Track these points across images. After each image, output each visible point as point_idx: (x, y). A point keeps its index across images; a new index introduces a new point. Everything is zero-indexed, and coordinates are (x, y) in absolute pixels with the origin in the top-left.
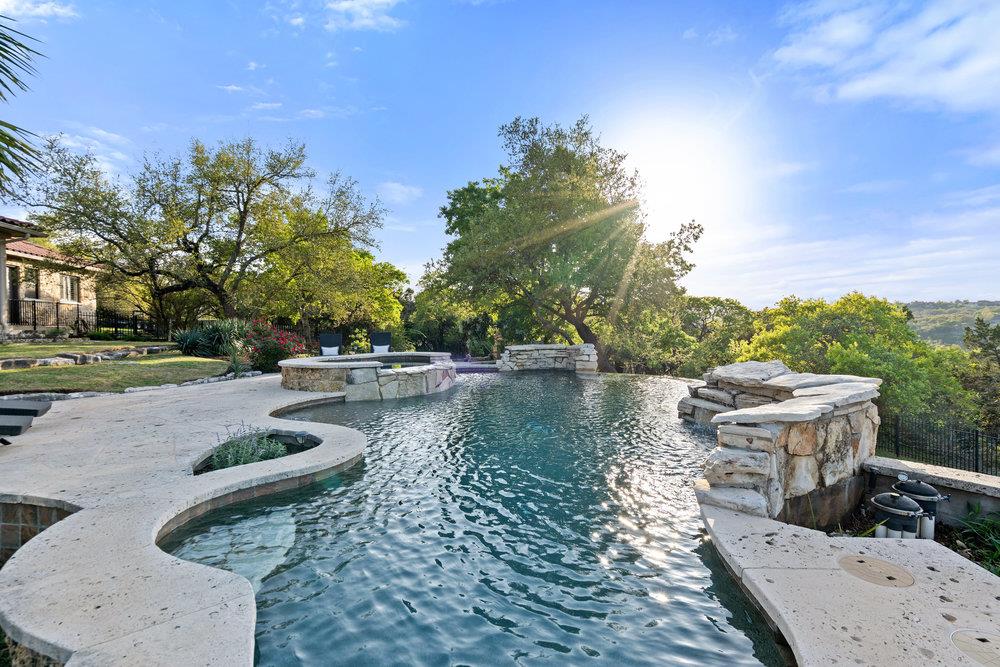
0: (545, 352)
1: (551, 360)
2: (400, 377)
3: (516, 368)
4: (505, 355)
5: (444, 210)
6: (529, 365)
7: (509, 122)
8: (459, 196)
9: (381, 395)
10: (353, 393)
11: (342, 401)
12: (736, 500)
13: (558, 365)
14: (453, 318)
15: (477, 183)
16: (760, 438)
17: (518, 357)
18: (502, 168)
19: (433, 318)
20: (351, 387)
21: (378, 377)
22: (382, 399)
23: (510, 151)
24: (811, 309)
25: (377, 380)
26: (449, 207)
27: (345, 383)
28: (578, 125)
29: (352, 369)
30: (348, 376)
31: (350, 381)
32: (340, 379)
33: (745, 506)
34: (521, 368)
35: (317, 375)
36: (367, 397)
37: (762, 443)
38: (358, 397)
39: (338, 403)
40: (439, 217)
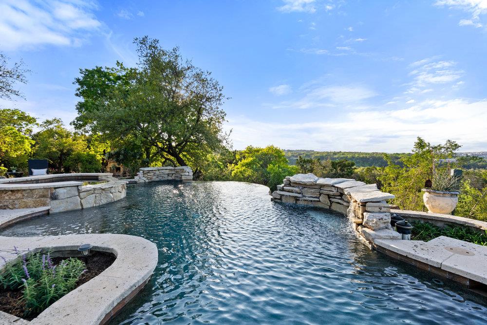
0: (163, 171)
1: (166, 176)
2: (96, 192)
3: (147, 181)
4: (140, 174)
5: (78, 80)
6: (155, 178)
7: (141, 37)
8: (89, 74)
9: (82, 205)
10: (55, 207)
11: (48, 213)
12: (389, 235)
13: (170, 178)
14: (72, 150)
15: (101, 68)
16: (384, 207)
17: (148, 174)
18: (118, 62)
19: (54, 150)
20: (55, 202)
21: (79, 193)
22: (83, 209)
23: (139, 54)
24: (258, 151)
25: (79, 196)
26: (81, 79)
27: (49, 200)
28: (174, 50)
29: (55, 188)
30: (52, 194)
31: (54, 197)
32: (44, 196)
33: (393, 237)
34: (150, 181)
35: (19, 195)
36: (70, 208)
37: (385, 209)
38: (62, 209)
39: (43, 216)
40: (73, 83)
